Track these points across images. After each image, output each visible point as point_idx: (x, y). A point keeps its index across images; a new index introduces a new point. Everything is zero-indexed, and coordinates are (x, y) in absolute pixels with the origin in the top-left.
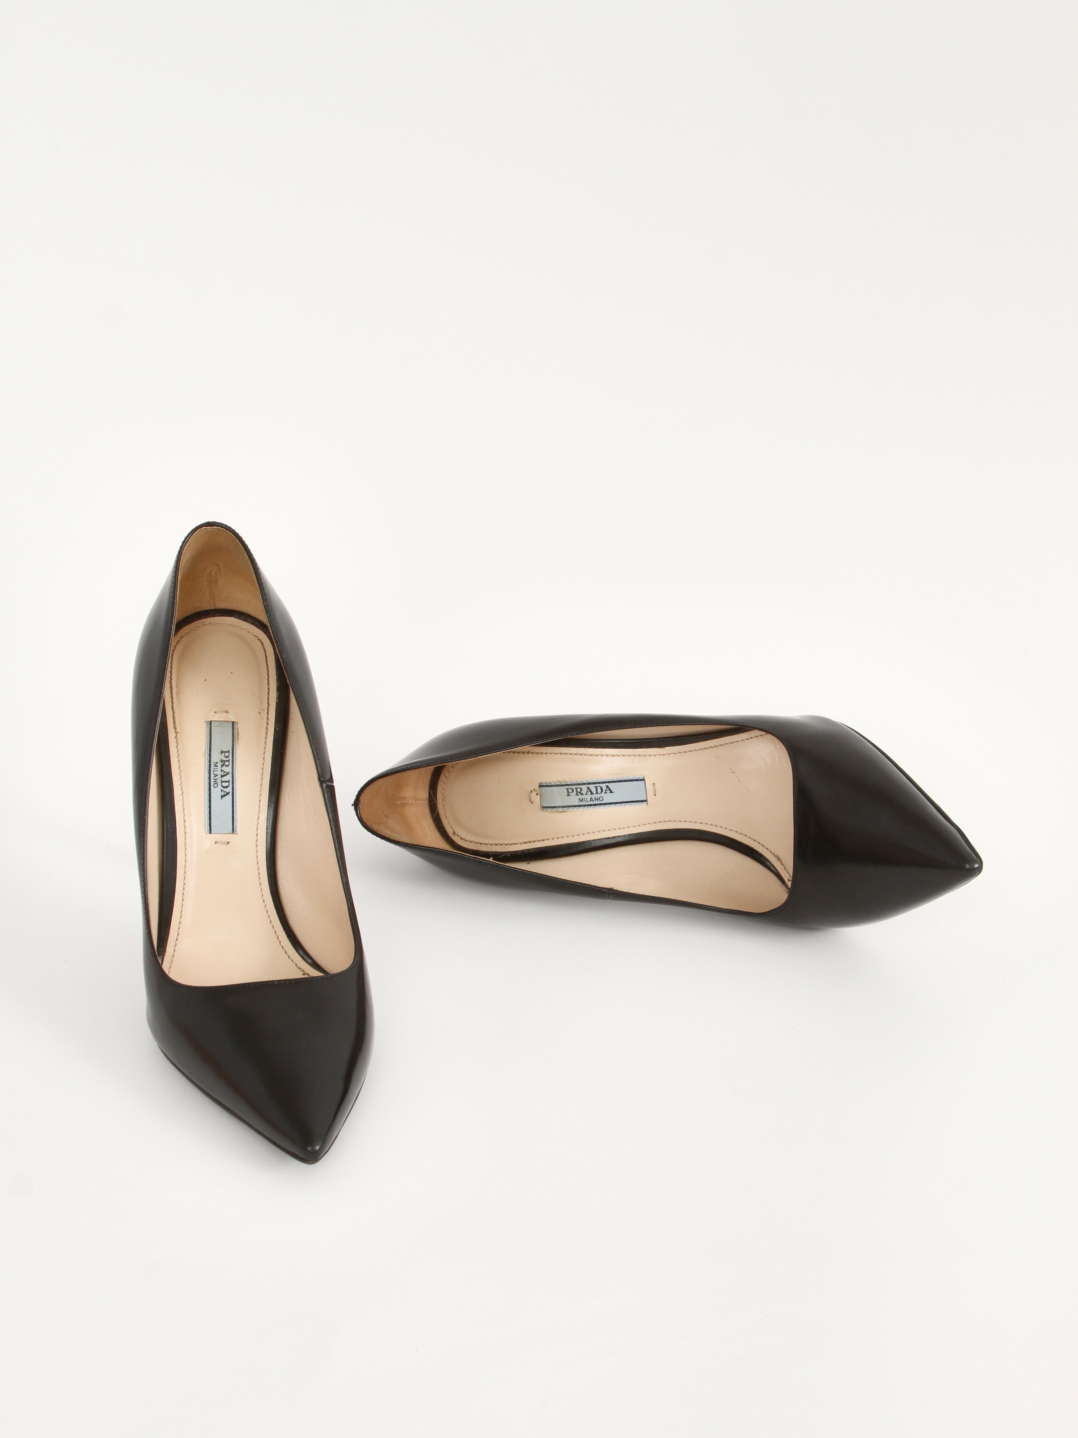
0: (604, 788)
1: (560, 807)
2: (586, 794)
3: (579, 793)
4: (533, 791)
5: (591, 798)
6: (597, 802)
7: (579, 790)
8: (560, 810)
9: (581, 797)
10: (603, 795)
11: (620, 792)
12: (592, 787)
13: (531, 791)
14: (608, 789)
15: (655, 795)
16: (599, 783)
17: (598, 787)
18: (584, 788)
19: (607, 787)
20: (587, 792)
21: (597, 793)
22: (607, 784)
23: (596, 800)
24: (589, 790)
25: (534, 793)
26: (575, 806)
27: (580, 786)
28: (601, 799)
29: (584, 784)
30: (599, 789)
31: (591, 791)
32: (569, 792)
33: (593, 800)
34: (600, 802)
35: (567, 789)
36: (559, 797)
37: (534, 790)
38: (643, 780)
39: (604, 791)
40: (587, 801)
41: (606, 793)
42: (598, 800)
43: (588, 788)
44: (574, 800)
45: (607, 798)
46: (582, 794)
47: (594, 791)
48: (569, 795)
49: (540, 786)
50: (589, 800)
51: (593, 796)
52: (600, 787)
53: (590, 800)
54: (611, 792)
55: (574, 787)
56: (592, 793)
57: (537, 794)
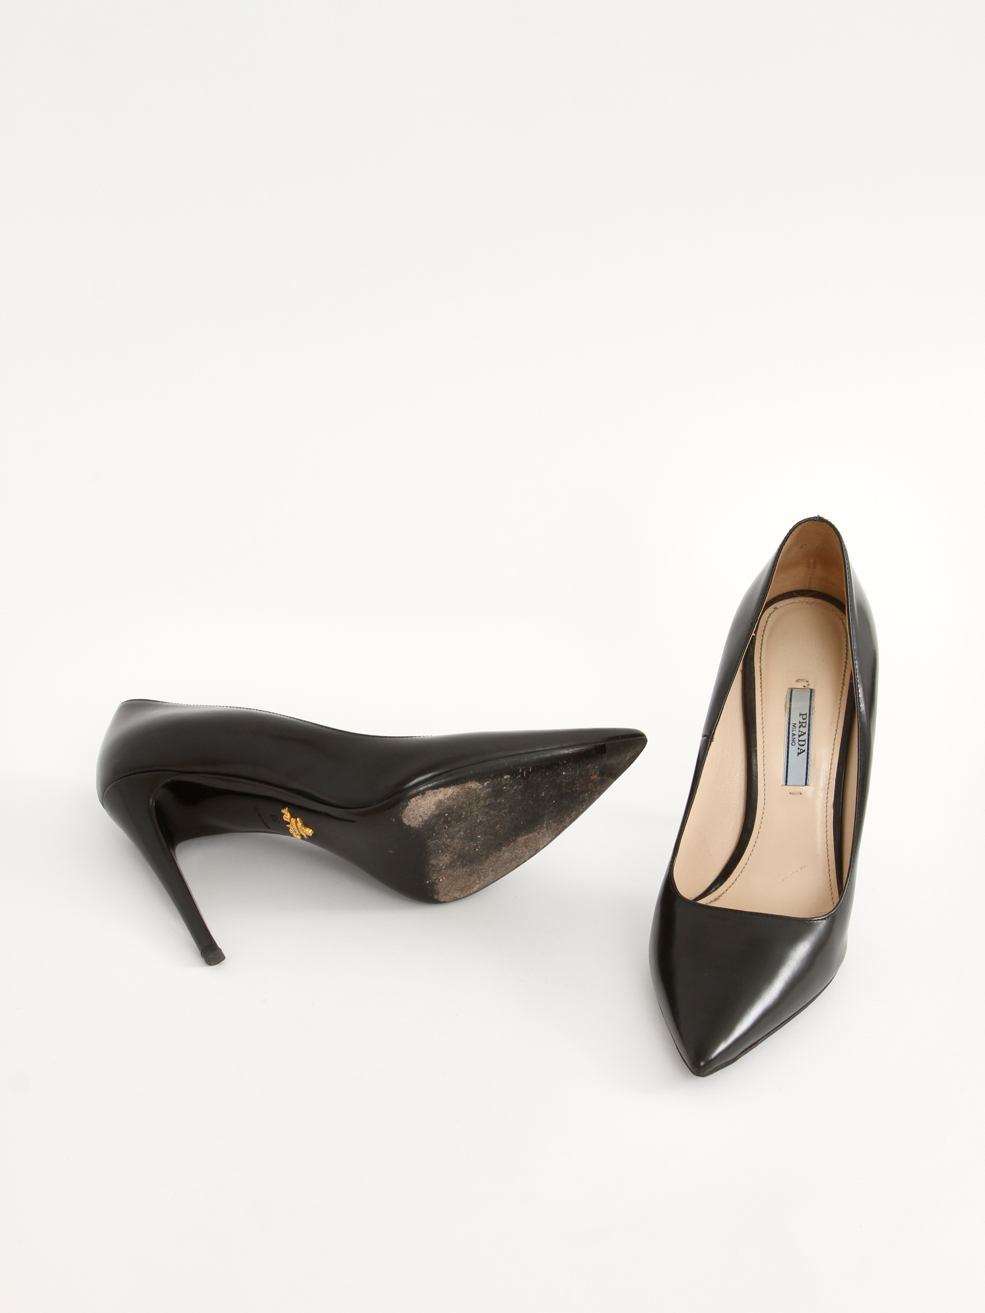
0: (803, 748)
1: (790, 705)
2: (799, 731)
3: (801, 724)
4: (807, 683)
5: (795, 735)
6: (791, 739)
7: (804, 725)
8: (788, 705)
9: (798, 725)
10: (797, 745)
11: (797, 762)
12: (805, 737)
13: (808, 682)
14: (802, 751)
15: (790, 793)
16: (808, 744)
17: (804, 742)
18: (805, 730)
19: (804, 751)
20: (802, 732)
21: (799, 741)
22: (806, 751)
23: (792, 739)
24: (802, 733)
25: (805, 684)
26: (789, 719)
27: (807, 726)
28: (793, 744)
29: (809, 730)
30: (803, 743)
31: (801, 735)
32: (803, 716)
33: (793, 736)
34: (791, 742)
35: (806, 714)
36: (800, 706)
37: (809, 685)
38: (806, 784)
39: (800, 747)
40: (792, 731)
41: (798, 749)
42: (792, 740)
43: (805, 733)
44: (796, 719)
45: (794, 750)
46: (800, 727)
47: (802, 738)
48: (800, 715)
49: (811, 690)
50: (794, 732)
51: (797, 737)
52: (805, 744)
53: (793, 734)
54: (799, 754)
55: (807, 720)
56: (799, 736)
57: (804, 686)
